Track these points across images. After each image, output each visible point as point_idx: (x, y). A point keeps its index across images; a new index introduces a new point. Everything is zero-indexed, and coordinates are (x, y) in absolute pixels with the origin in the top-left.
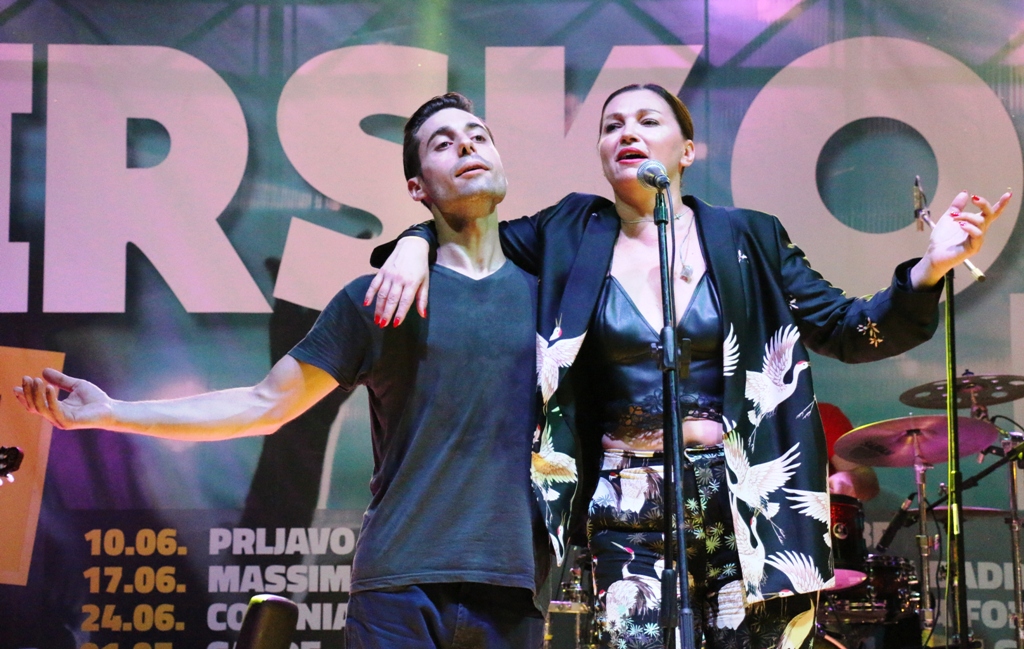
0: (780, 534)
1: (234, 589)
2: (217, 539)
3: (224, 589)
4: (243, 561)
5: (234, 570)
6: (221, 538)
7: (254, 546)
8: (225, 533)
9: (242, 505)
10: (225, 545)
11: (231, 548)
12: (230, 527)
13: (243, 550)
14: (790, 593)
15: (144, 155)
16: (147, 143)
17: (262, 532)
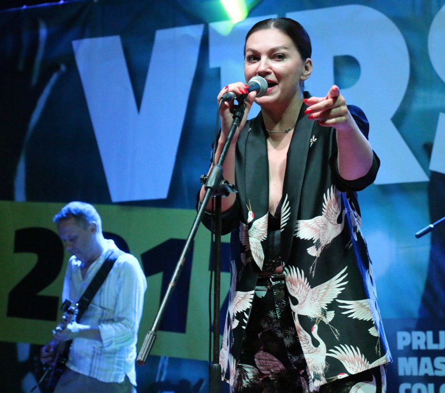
0: (336, 333)
1: (415, 373)
2: (402, 339)
3: (408, 373)
4: (420, 354)
5: (414, 360)
6: (404, 339)
7: (426, 344)
8: (406, 334)
9: (416, 315)
10: (407, 343)
11: (411, 345)
12: (409, 330)
13: (419, 346)
14: (345, 375)
15: (345, 80)
16: (346, 71)
17: (430, 334)
